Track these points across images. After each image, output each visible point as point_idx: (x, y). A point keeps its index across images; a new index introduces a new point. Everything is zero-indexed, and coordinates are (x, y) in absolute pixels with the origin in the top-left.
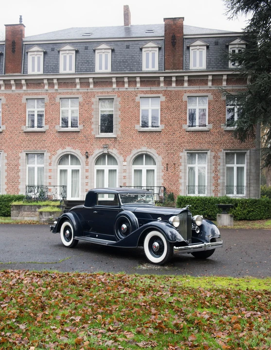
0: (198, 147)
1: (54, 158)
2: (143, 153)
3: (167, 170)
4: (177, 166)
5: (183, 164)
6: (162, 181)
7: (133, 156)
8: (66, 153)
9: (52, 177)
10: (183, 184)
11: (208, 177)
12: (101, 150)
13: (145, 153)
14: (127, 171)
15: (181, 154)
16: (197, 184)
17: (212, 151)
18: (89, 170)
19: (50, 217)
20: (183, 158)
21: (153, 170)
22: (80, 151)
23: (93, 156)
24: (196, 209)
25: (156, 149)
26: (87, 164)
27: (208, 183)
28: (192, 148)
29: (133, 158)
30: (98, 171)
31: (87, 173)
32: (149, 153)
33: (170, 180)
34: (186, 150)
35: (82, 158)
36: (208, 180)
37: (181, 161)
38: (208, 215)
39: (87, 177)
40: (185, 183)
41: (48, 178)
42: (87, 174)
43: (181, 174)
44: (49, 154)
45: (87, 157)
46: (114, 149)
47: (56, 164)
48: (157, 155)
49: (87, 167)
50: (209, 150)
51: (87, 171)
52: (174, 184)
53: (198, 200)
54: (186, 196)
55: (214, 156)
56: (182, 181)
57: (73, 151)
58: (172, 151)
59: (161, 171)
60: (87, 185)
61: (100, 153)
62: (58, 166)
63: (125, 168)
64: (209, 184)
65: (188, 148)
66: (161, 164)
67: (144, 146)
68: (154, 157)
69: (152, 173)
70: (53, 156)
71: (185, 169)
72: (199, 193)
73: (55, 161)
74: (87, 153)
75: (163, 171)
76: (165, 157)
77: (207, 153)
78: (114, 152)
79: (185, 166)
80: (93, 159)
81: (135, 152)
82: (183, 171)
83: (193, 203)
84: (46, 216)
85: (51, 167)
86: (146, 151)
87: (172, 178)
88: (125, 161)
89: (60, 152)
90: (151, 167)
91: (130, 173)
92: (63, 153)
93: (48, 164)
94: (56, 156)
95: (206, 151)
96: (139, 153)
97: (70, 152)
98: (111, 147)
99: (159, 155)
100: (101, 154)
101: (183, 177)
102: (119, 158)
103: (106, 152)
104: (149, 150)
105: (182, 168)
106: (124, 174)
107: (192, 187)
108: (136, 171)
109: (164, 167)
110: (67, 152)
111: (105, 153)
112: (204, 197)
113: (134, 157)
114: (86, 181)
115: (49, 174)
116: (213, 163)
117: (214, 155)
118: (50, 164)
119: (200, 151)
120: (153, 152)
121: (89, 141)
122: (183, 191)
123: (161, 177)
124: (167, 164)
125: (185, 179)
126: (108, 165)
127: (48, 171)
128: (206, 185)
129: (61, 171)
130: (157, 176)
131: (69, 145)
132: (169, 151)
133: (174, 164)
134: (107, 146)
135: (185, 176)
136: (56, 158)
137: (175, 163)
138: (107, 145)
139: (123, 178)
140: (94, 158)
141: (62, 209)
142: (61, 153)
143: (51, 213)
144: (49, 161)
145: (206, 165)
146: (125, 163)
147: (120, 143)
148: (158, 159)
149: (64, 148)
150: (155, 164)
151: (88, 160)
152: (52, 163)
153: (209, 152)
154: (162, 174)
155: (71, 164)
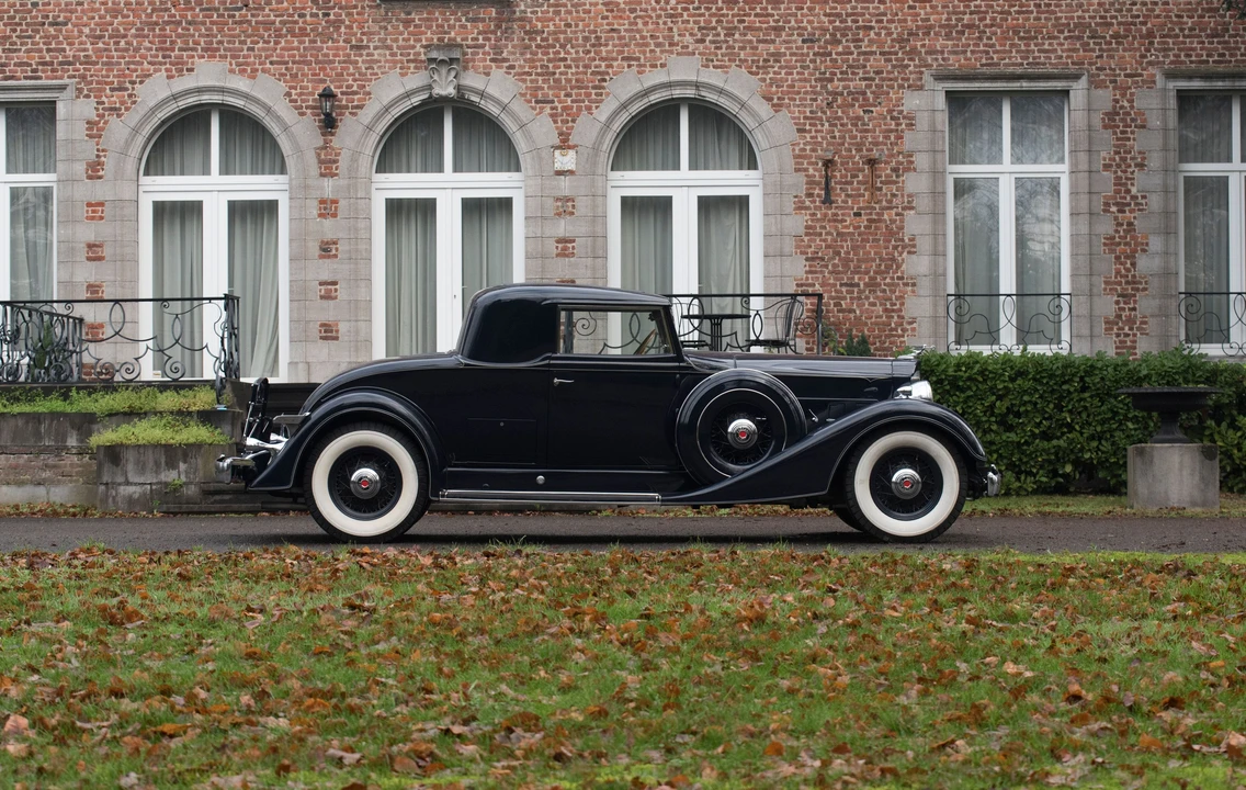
0: (1014, 61)
1: (117, 129)
2: (677, 93)
3: (828, 200)
4: (885, 171)
5: (922, 161)
6: (797, 268)
7: (616, 114)
8: (191, 100)
9: (107, 252)
10: (925, 287)
11: (1074, 237)
12: (416, 80)
13: (690, 93)
14: (583, 206)
15: (912, 102)
16: (1007, 282)
17: (1095, 83)
18: (342, 203)
19: (170, 476)
20: (923, 122)
21: (742, 203)
22: (283, 87)
23: (367, 115)
24: (1010, 428)
25: (756, 68)
26: (328, 166)
27: (1073, 276)
28: (976, 62)
29: (617, 125)
30: (396, 209)
31: (328, 222)
32: (711, 97)
33: (846, 262)
34: (939, 78)
35: (295, 131)
36: (1074, 255)
37: (910, 141)
38: (1077, 463)
39: (326, 249)
40: (937, 276)
41: (83, 253)
42: (329, 228)
43: (915, 225)
44: (87, 108)
45: (329, 124)
46: (498, 73)
47: (130, 166)
48: (764, 109)
49: (328, 187)
50: (1076, 77)
51: (328, 208)
52: (872, 285)
53: (1021, 374)
54: (942, 351)
55: (1111, 115)
56: (917, 265)
57: (241, 84)
58: (857, 84)
59: (790, 206)
60: (327, 297)
61: (408, 95)
62: (146, 181)
63: (565, 186)
64: (1084, 282)
65: (955, 63)
66: (790, 163)
67: (686, 52)
68: (747, 121)
69: (732, 220)
70: (113, 120)
71: (937, 195)
72: (1023, 336)
73: (124, 153)
74: (327, 95)
75: (800, 207)
76: (813, 119)
77: (1066, 93)
78: (496, 88)
79: (937, 174)
80: (360, 135)
81: (627, 89)
82: (923, 203)
83: (992, 390)
84: (142, 469)
85: (100, 191)
86: (697, 85)
87: (854, 248)
88: (564, 144)
89: (158, 93)
90: (727, 181)
91: (599, 218)
92: (175, 97)
93: (80, 168)
94: (133, 117)
95: (1059, 85)
96: (655, 98)
97: (222, 90)
98: (482, 59)
99: (777, 107)
100: (416, 100)
101: (924, 244)
102: (531, 129)
103: (450, 91)
104: (712, 77)
105: (915, 183)
106: (562, 228)
107: (980, 304)
108: (631, 205)
109: (811, 183)
110: (200, 91)
111: (445, 100)
112: (1056, 357)
113: (624, 117)
114: (326, 270)
115: (87, 232)
116: (1105, 154)
117: (1108, 106)
118: (94, 170)
119: (1025, 85)
120: (736, 88)
121: (337, 24)
122: (924, 327)
123: (789, 245)
124: (828, 163)
125: (938, 253)
126: (457, 168)
127: (83, 211)
128: (1066, 287)
129: (161, 210)
130: (766, 236)
131: (210, 51)
132: (838, 85)
133: (872, 162)
134: (456, 54)
135: (937, 236)
136: (129, 133)
137: (875, 154)
138: (452, 45)
139: (552, 248)
140: (370, 128)
141: (227, 428)
142: (164, 102)
143: (172, 454)
144: (89, 150)
145: (1065, 167)
146: (566, 160)
147: (532, 33)
148: (772, 130)
149: (182, 68)
150: (753, 165)
151: (335, 142)
152: (109, 162)
153: (1079, 90)
154: (797, 223)
155: (226, 169)
